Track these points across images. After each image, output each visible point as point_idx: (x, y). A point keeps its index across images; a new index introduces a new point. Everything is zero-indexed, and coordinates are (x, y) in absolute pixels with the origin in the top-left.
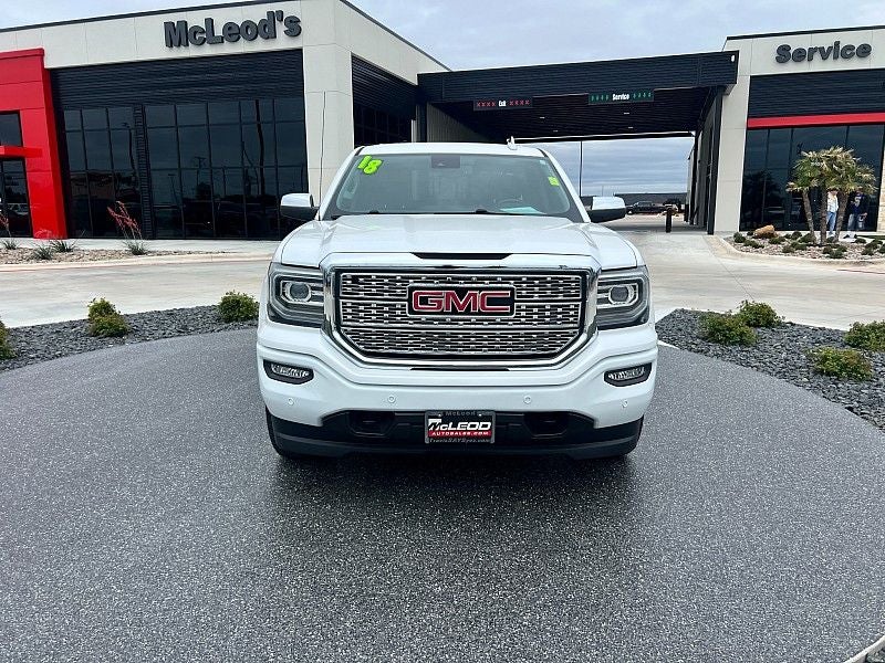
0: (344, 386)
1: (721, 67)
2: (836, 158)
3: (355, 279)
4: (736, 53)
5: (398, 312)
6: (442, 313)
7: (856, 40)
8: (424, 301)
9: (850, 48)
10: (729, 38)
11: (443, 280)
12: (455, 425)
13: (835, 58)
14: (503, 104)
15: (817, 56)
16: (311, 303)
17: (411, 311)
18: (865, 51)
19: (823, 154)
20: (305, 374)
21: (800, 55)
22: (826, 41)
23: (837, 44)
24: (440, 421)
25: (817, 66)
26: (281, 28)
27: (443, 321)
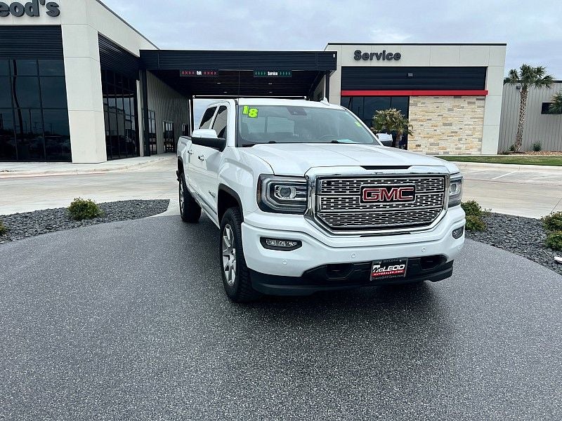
0: (324, 249)
1: (328, 59)
2: (393, 114)
3: (329, 183)
4: (336, 53)
5: (354, 202)
6: (379, 202)
7: (393, 50)
8: (369, 195)
9: (391, 54)
10: (329, 44)
11: (379, 182)
12: (386, 269)
13: (384, 59)
14: (199, 73)
15: (375, 57)
16: (296, 199)
17: (362, 202)
18: (398, 57)
19: (387, 112)
20: (295, 244)
21: (366, 57)
22: (379, 50)
23: (384, 52)
24: (379, 266)
25: (375, 63)
26: (43, 10)
27: (378, 207)
